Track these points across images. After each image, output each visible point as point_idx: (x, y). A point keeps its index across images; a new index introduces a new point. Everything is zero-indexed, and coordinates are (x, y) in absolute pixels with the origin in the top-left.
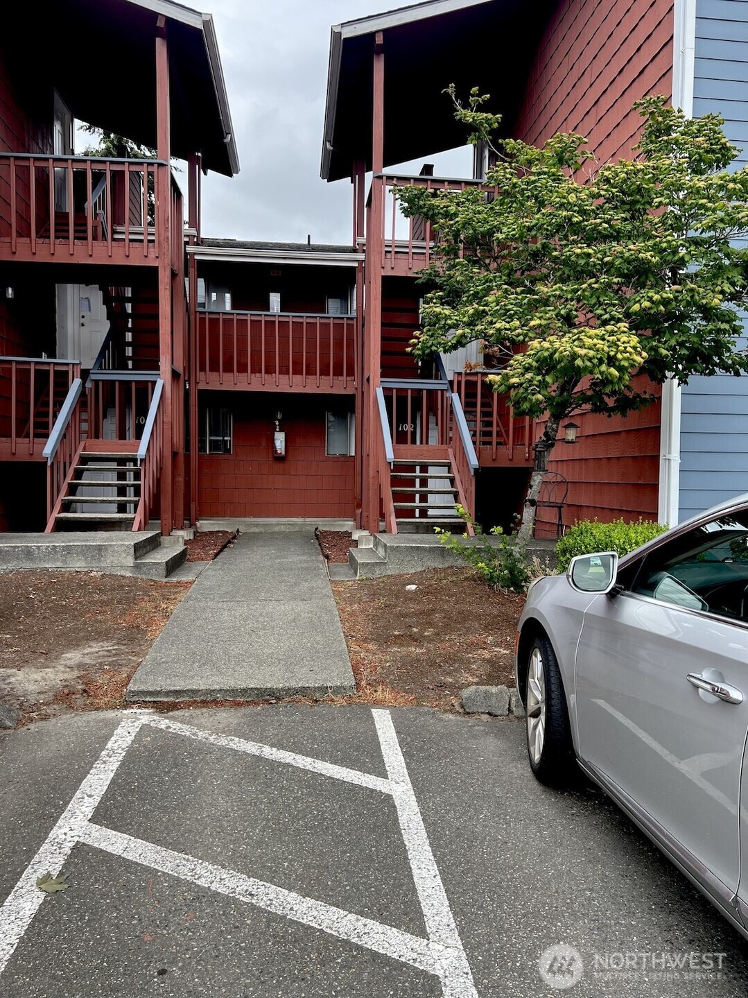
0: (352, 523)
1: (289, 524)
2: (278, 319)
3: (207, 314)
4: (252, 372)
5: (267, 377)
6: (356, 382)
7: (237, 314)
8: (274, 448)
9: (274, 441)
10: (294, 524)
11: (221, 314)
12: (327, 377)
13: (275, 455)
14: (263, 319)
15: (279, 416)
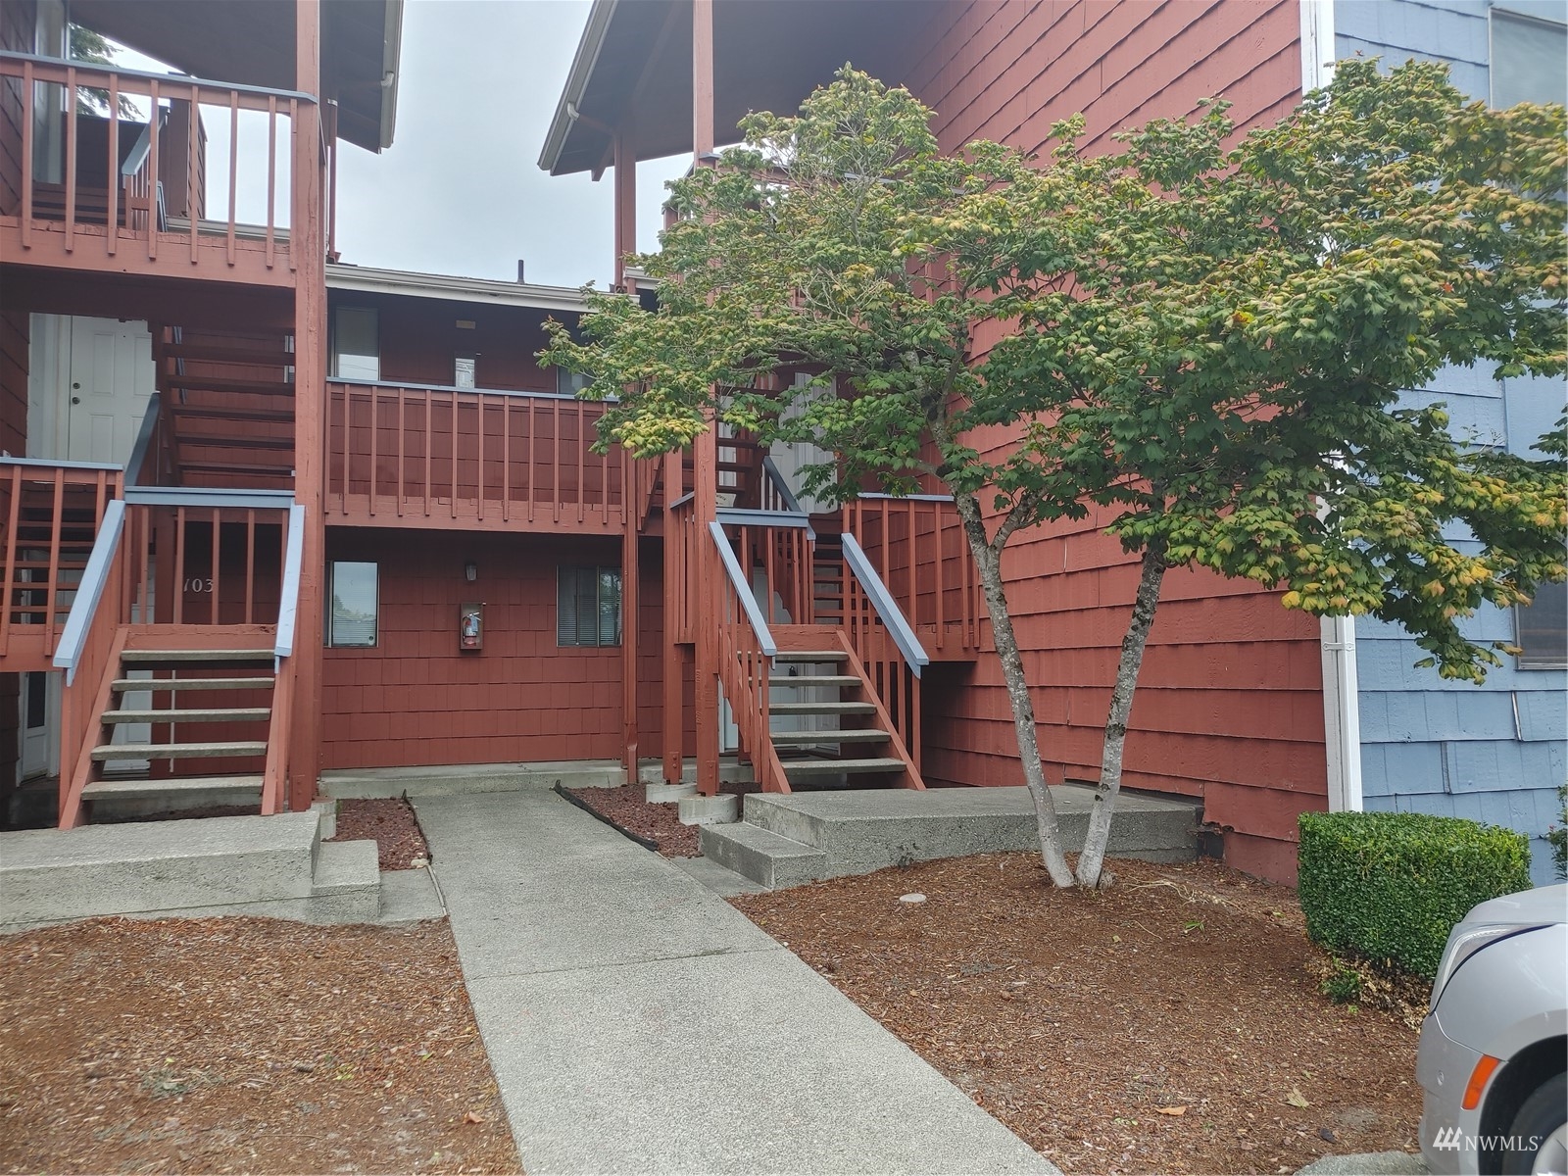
0: (618, 769)
1: (500, 777)
2: (482, 401)
3: (347, 386)
4: (433, 495)
5: (461, 505)
6: (624, 515)
7: (406, 389)
8: (461, 634)
9: (461, 623)
10: (512, 777)
11: (375, 388)
12: (572, 504)
13: (463, 647)
14: (456, 399)
15: (472, 576)
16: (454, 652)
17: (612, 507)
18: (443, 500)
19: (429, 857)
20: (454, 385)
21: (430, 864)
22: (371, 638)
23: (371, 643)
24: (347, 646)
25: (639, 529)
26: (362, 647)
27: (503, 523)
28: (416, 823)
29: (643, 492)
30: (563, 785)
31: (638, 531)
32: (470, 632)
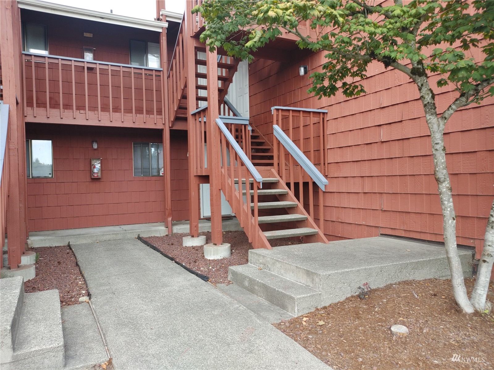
0: (162, 227)
2: (98, 67)
3: (33, 57)
4: (77, 109)
5: (90, 114)
6: (164, 120)
7: (62, 59)
8: (91, 172)
9: (91, 167)
10: (118, 234)
11: (47, 58)
12: (141, 115)
13: (93, 177)
14: (86, 65)
15: (95, 146)
16: (88, 179)
17: (159, 117)
18: (82, 111)
19: (89, 295)
20: (83, 58)
21: (90, 299)
22: (50, 174)
23: (50, 176)
24: (38, 177)
25: (170, 126)
26: (46, 178)
27: (110, 123)
28: (77, 265)
29: (172, 110)
30: (140, 236)
31: (170, 127)
32: (95, 171)
